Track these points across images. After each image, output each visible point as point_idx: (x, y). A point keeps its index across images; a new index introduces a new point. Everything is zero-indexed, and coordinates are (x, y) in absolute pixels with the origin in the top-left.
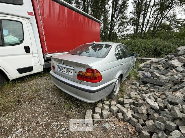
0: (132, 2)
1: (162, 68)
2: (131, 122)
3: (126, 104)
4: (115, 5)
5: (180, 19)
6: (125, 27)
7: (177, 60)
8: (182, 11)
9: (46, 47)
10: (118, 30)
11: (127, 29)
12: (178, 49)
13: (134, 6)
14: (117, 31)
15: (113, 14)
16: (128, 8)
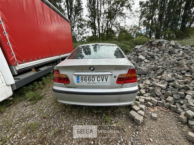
0: (86, 6)
1: (134, 62)
2: (159, 105)
3: (143, 94)
4: (70, 5)
5: (122, 27)
6: (85, 30)
7: (141, 55)
8: (121, 21)
9: (13, 53)
10: (78, 31)
11: (86, 31)
12: (136, 48)
13: (88, 10)
14: (78, 33)
15: (69, 14)
16: (83, 11)
